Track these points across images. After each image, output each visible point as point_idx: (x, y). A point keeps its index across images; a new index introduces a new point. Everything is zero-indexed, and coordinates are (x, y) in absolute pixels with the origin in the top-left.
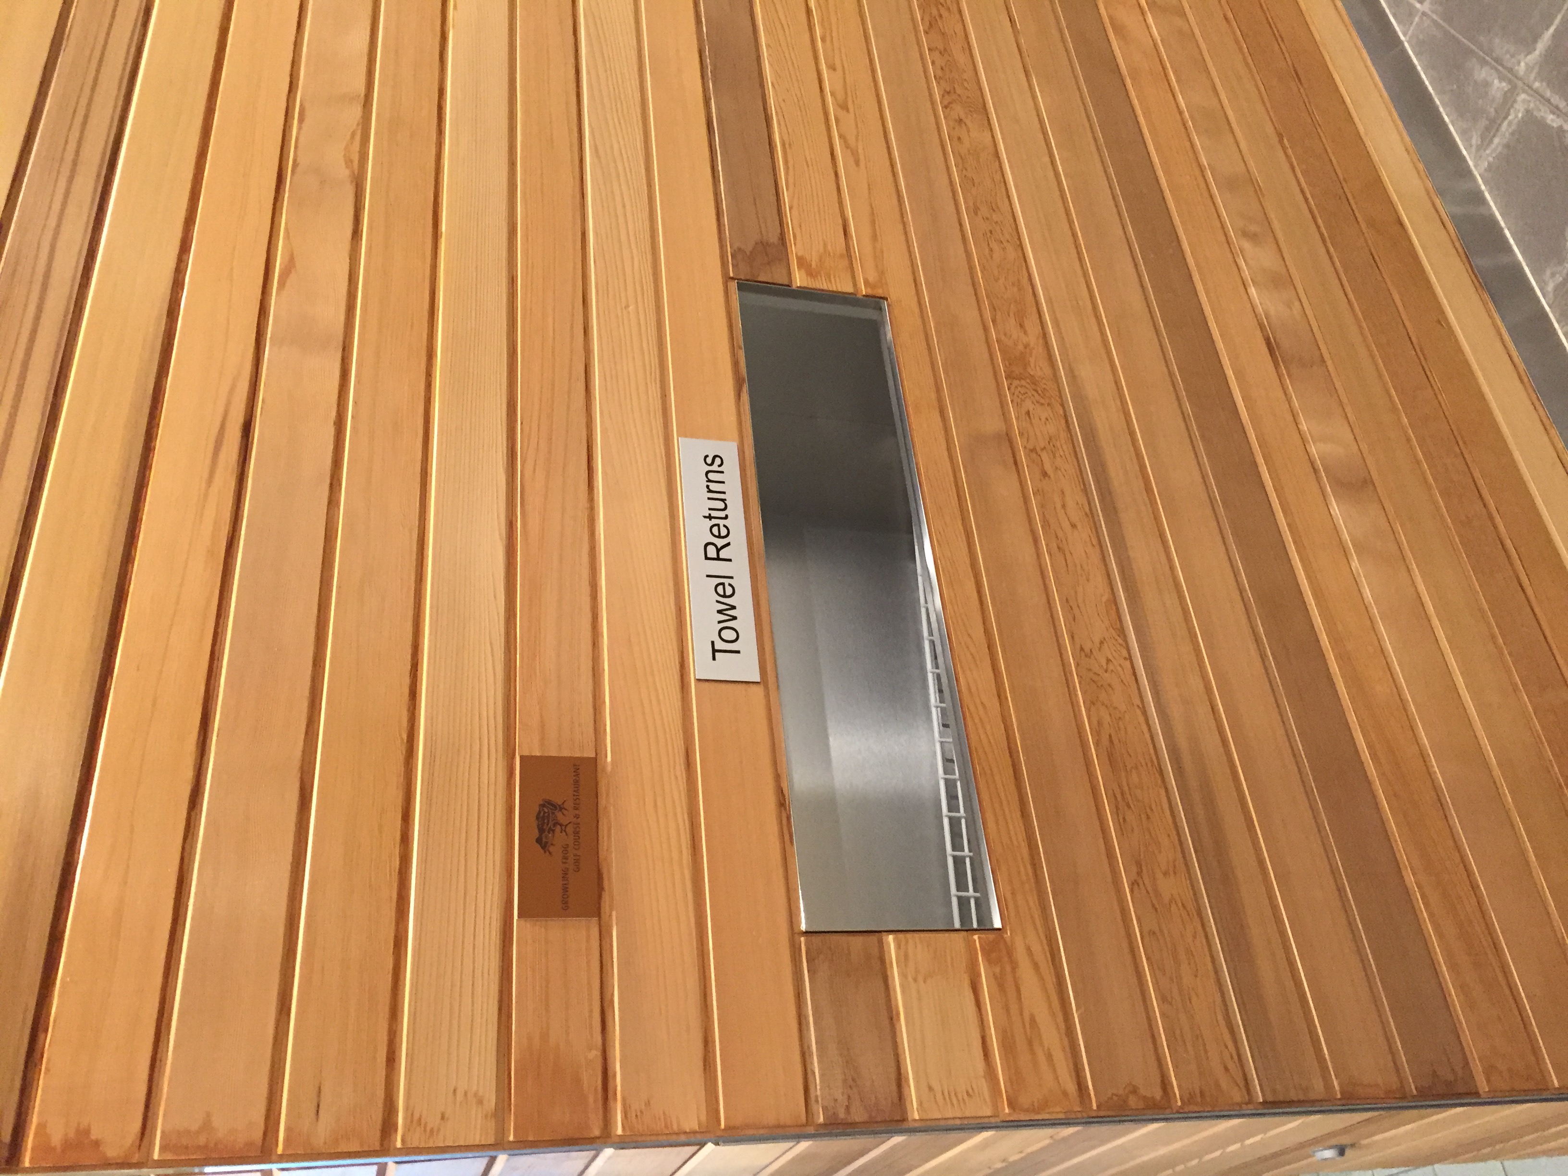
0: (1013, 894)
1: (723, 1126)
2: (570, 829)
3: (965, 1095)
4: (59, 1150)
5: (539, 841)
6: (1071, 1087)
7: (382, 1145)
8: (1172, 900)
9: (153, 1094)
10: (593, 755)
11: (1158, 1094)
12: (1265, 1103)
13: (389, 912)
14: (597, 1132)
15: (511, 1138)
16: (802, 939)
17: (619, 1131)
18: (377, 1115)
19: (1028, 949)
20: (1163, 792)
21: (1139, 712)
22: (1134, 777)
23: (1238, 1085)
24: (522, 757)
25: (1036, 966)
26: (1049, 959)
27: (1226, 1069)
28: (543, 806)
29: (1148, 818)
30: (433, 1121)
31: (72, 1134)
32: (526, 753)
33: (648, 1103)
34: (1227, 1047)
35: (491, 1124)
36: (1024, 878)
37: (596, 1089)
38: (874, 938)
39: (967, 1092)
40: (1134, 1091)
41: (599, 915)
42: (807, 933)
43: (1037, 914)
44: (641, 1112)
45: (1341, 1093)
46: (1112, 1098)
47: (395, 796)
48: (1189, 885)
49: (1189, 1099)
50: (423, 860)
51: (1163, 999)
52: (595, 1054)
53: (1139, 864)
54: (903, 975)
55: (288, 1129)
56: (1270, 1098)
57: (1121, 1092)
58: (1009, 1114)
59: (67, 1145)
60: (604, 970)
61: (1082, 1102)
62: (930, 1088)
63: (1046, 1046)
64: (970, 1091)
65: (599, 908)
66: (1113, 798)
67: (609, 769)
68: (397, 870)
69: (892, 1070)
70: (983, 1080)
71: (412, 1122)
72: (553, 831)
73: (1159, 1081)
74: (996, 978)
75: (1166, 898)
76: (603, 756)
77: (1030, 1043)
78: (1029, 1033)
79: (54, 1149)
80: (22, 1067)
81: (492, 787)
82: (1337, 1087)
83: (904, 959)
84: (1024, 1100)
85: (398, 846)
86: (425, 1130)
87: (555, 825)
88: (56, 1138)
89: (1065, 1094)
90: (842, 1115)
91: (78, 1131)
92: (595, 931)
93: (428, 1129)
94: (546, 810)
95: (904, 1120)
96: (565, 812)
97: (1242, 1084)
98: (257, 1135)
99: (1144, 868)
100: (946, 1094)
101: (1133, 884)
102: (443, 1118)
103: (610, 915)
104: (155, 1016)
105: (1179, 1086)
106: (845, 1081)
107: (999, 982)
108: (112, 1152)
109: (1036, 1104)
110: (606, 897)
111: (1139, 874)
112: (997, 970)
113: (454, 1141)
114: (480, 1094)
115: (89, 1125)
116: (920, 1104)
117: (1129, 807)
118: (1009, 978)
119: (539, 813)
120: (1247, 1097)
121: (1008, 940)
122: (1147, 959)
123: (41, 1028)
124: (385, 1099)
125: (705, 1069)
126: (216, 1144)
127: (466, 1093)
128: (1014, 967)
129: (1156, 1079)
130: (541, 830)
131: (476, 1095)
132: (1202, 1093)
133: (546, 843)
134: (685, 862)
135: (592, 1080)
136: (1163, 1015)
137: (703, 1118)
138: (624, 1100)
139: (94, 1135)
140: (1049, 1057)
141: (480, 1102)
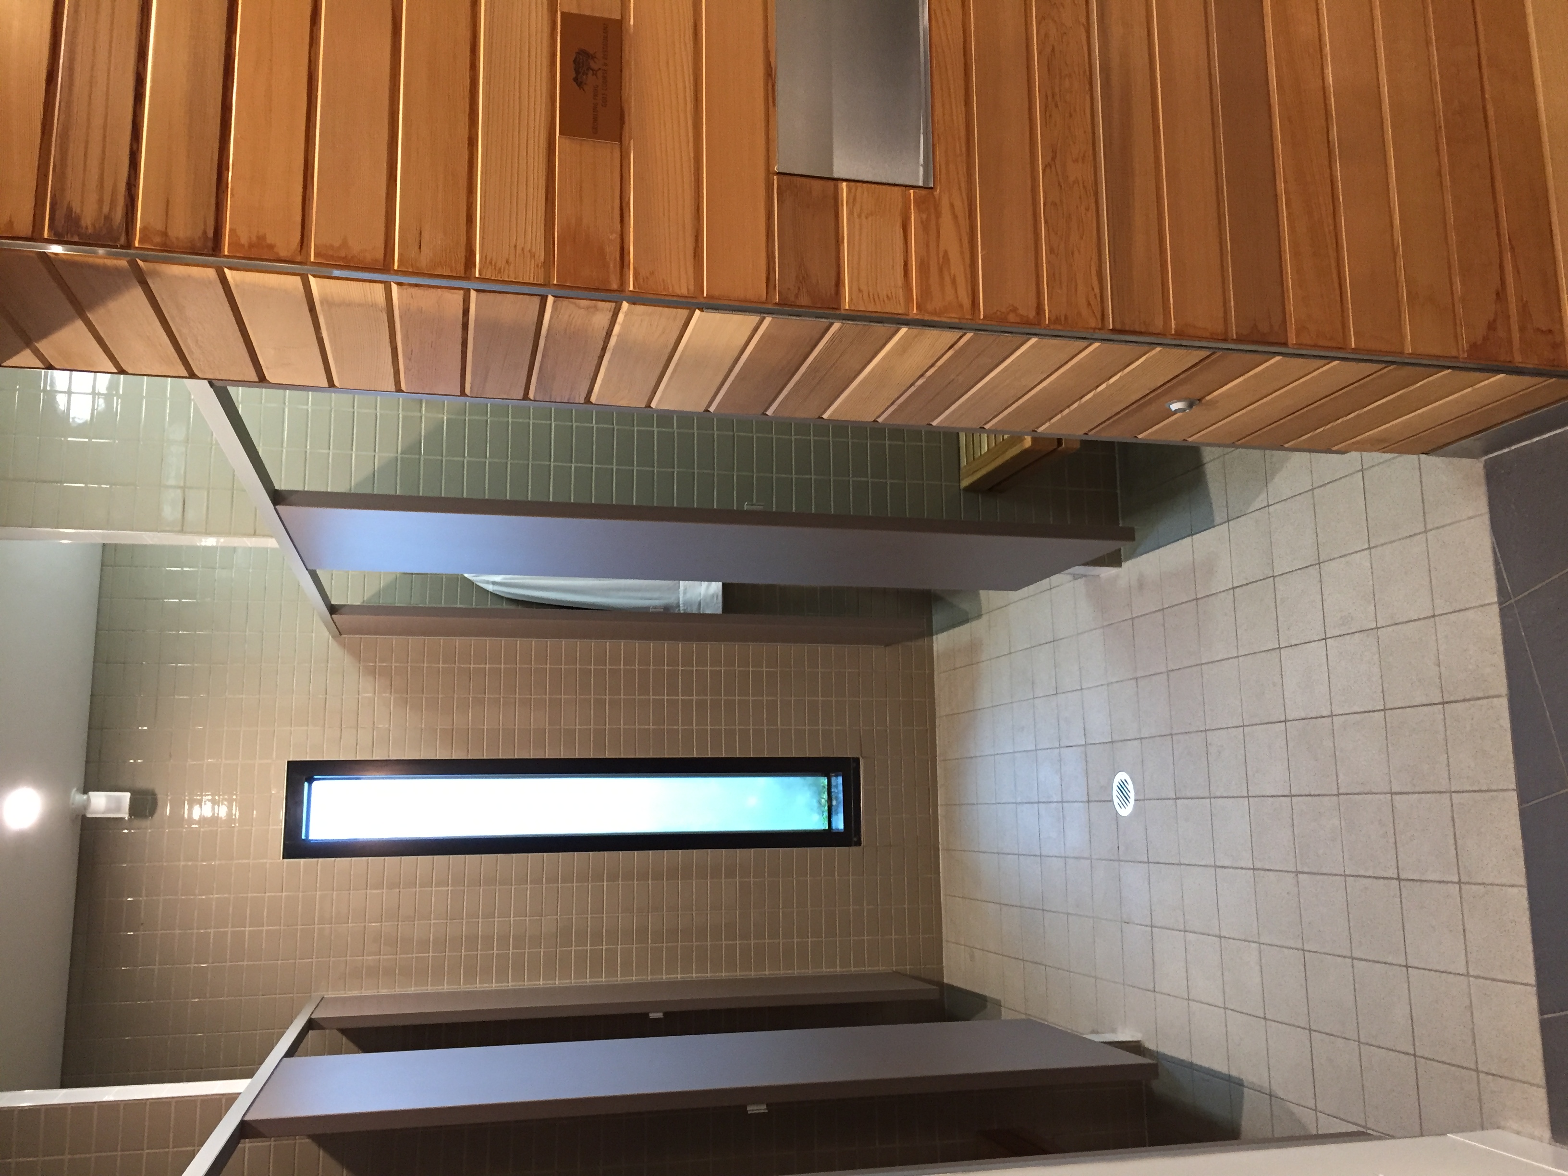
0: (947, 164)
1: (705, 295)
2: (600, 73)
3: (885, 299)
4: (246, 245)
5: (576, 79)
6: (966, 302)
7: (465, 273)
8: (1076, 182)
9: (306, 222)
10: (619, 17)
11: (1032, 314)
12: (1114, 330)
13: (464, 119)
14: (615, 286)
15: (555, 282)
16: (775, 177)
17: (631, 288)
18: (462, 254)
19: (952, 206)
20: (1088, 97)
21: (1082, 29)
22: (1067, 83)
23: (1096, 317)
24: (562, 13)
25: (955, 217)
26: (967, 214)
27: (1089, 304)
28: (578, 53)
29: (1071, 116)
30: (501, 263)
31: (254, 239)
32: (566, 10)
33: (652, 273)
34: (1093, 289)
35: (541, 271)
36: (958, 151)
37: (615, 259)
38: (831, 183)
39: (888, 296)
40: (1015, 310)
41: (621, 140)
42: (779, 173)
43: (963, 180)
44: (647, 278)
45: (1176, 331)
46: (996, 313)
47: (464, 33)
48: (1093, 172)
49: (1056, 320)
50: (487, 82)
51: (1051, 251)
52: (615, 237)
53: (1054, 152)
54: (850, 213)
55: (400, 255)
56: (1118, 327)
57: (1003, 310)
58: (916, 314)
59: (251, 246)
60: (623, 181)
61: (973, 314)
62: (860, 290)
63: (952, 272)
64: (890, 295)
65: (621, 134)
66: (1045, 98)
67: (632, 31)
68: (468, 88)
69: (833, 274)
70: (901, 290)
71: (486, 263)
72: (587, 74)
73: (1035, 305)
74: (922, 222)
75: (1072, 179)
76: (628, 20)
77: (941, 271)
78: (941, 262)
79: (243, 246)
80: (214, 190)
81: (539, 35)
82: (1173, 326)
83: (852, 201)
84: (930, 307)
85: (468, 70)
86: (495, 268)
87: (588, 69)
88: (244, 240)
89: (961, 306)
90: (792, 298)
91: (258, 238)
92: (617, 154)
93: (497, 268)
94: (581, 57)
95: (838, 308)
96: (595, 59)
97: (1099, 316)
98: (380, 254)
99: (1058, 155)
100: (871, 296)
101: (1046, 166)
102: (507, 262)
103: (629, 143)
104: (302, 168)
105: (1050, 311)
106: (797, 277)
107: (925, 226)
108: (283, 254)
109: (938, 309)
110: (626, 126)
111: (1054, 158)
112: (924, 216)
113: (515, 279)
114: (534, 250)
115: (265, 234)
116: (851, 299)
117: (1057, 106)
118: (933, 222)
119: (576, 58)
120: (1100, 323)
121: (937, 197)
122: (1046, 222)
123: (224, 167)
124: (467, 243)
125: (695, 256)
126: (352, 257)
127: (523, 249)
128: (938, 215)
129: (1032, 302)
130: (577, 72)
131: (530, 251)
132: (1066, 318)
133: (581, 82)
134: (688, 109)
135: (613, 252)
136: (1048, 262)
137: (692, 288)
138: (634, 268)
139: (270, 240)
140: (954, 281)
141: (533, 256)
